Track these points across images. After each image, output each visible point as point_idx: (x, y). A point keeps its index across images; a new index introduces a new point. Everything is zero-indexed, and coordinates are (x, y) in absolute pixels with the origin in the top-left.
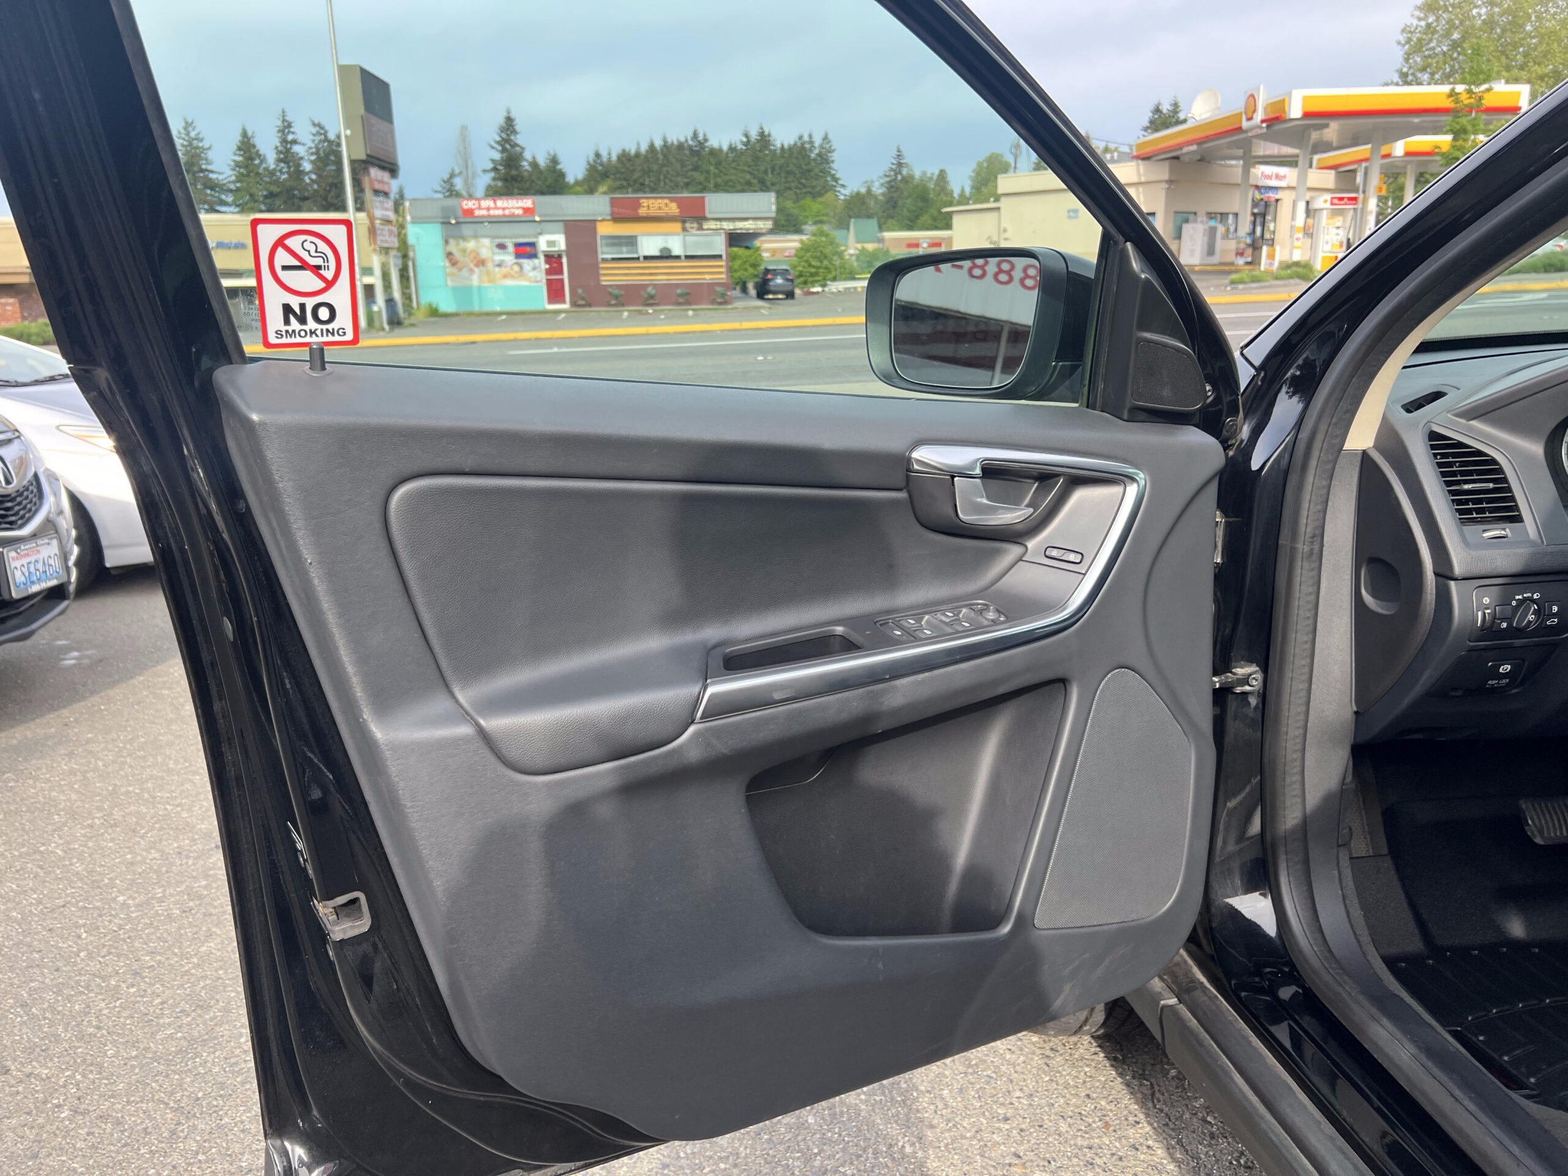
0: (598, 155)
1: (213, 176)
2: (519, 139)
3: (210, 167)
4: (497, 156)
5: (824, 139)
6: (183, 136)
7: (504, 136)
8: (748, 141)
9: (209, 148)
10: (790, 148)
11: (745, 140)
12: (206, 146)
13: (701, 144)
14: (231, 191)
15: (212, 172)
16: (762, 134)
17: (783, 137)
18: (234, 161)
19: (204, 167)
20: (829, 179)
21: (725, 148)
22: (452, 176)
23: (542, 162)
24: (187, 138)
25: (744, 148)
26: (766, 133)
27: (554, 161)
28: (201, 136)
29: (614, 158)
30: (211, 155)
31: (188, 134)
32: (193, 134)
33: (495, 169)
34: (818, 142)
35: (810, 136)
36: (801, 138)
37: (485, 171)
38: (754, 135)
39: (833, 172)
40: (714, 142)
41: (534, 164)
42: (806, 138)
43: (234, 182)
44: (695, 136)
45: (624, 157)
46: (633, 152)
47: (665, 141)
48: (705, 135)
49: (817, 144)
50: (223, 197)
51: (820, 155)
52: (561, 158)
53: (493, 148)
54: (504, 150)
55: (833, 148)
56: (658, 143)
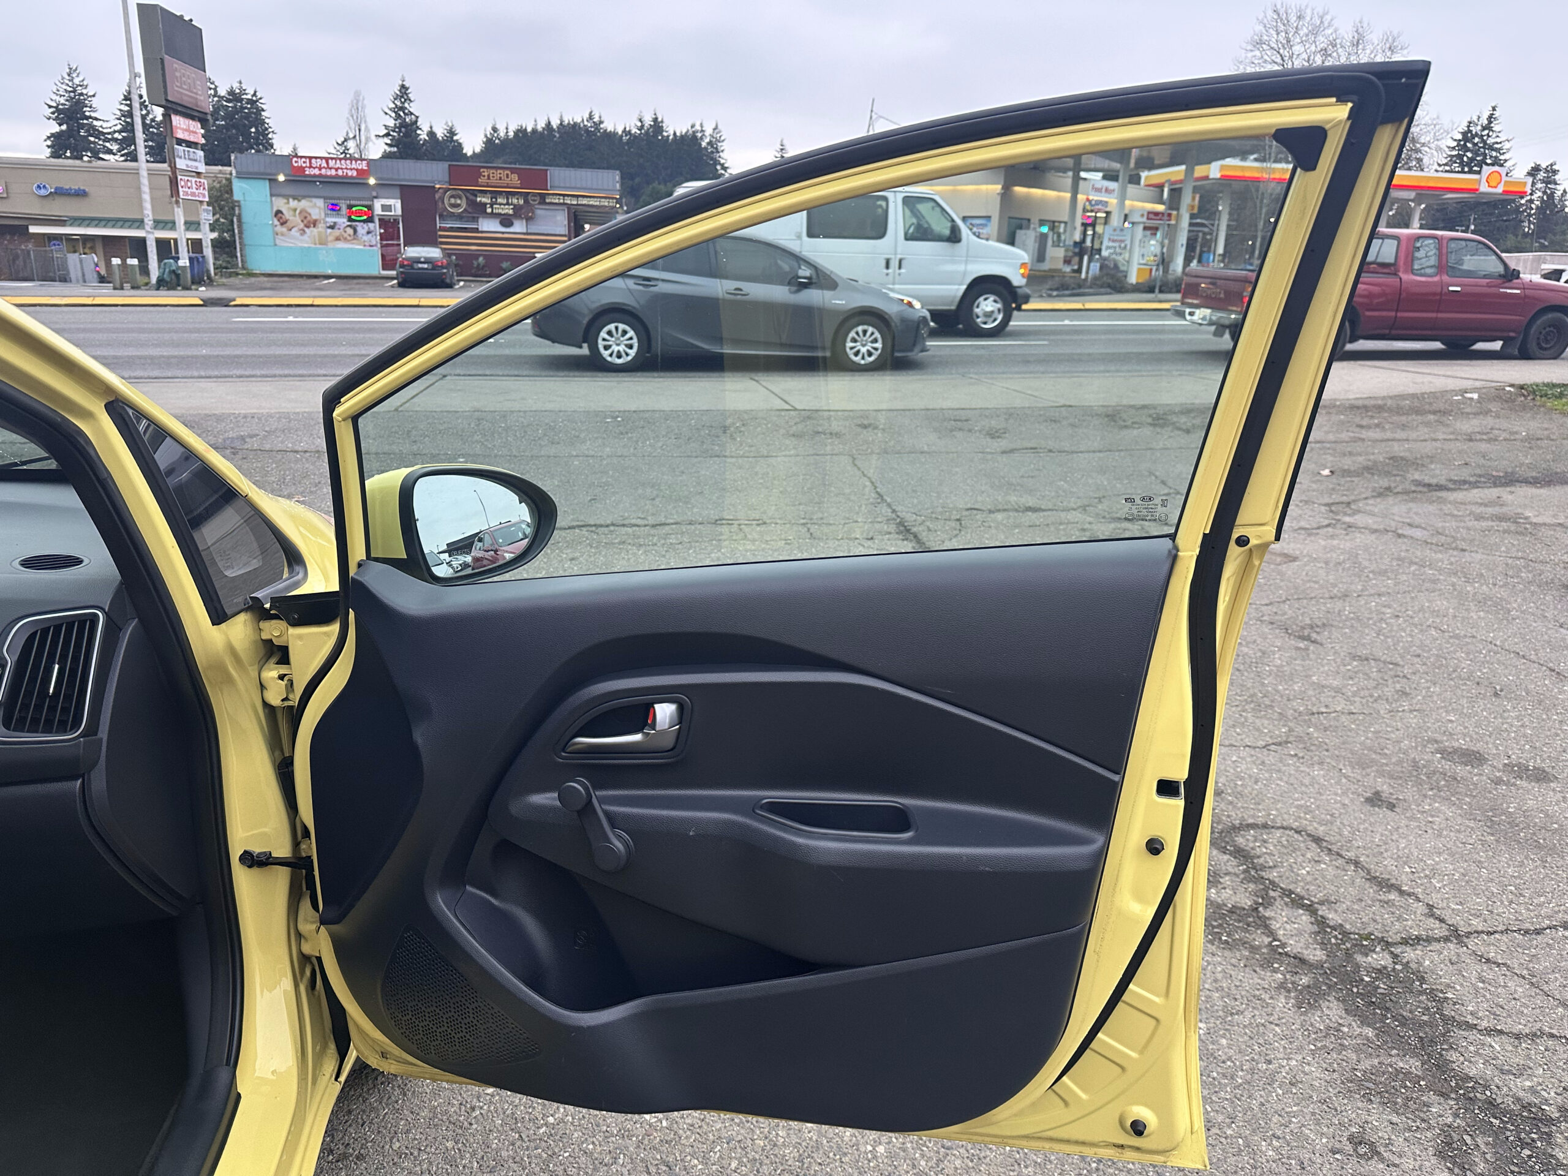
0: (495, 129)
1: (95, 123)
2: (413, 108)
3: (93, 114)
4: (391, 123)
5: (714, 129)
6: (67, 82)
7: (398, 103)
8: (642, 126)
9: (94, 96)
10: (682, 136)
11: (639, 124)
12: (89, 94)
13: (597, 125)
14: (116, 140)
15: (96, 119)
16: (655, 120)
17: (675, 126)
18: (121, 110)
19: (87, 114)
20: (719, 167)
21: (620, 131)
22: (346, 140)
23: (440, 133)
24: (70, 84)
25: (639, 132)
26: (660, 120)
27: (452, 132)
28: (85, 83)
29: (511, 134)
30: (95, 102)
31: (72, 80)
32: (77, 81)
33: (387, 135)
34: (709, 131)
35: (702, 126)
36: (693, 126)
37: (378, 136)
38: (648, 121)
39: (722, 161)
40: (609, 126)
41: (431, 134)
42: (698, 127)
43: (120, 132)
44: (591, 117)
45: (521, 132)
46: (529, 129)
47: (562, 121)
48: (600, 117)
49: (707, 134)
50: (107, 144)
51: (710, 143)
52: (458, 129)
53: (386, 113)
54: (398, 116)
55: (722, 138)
56: (555, 123)
